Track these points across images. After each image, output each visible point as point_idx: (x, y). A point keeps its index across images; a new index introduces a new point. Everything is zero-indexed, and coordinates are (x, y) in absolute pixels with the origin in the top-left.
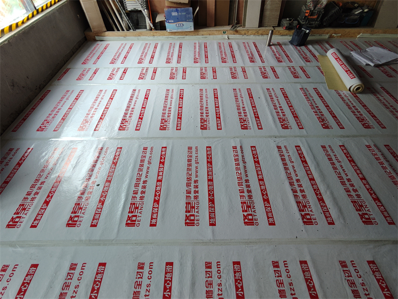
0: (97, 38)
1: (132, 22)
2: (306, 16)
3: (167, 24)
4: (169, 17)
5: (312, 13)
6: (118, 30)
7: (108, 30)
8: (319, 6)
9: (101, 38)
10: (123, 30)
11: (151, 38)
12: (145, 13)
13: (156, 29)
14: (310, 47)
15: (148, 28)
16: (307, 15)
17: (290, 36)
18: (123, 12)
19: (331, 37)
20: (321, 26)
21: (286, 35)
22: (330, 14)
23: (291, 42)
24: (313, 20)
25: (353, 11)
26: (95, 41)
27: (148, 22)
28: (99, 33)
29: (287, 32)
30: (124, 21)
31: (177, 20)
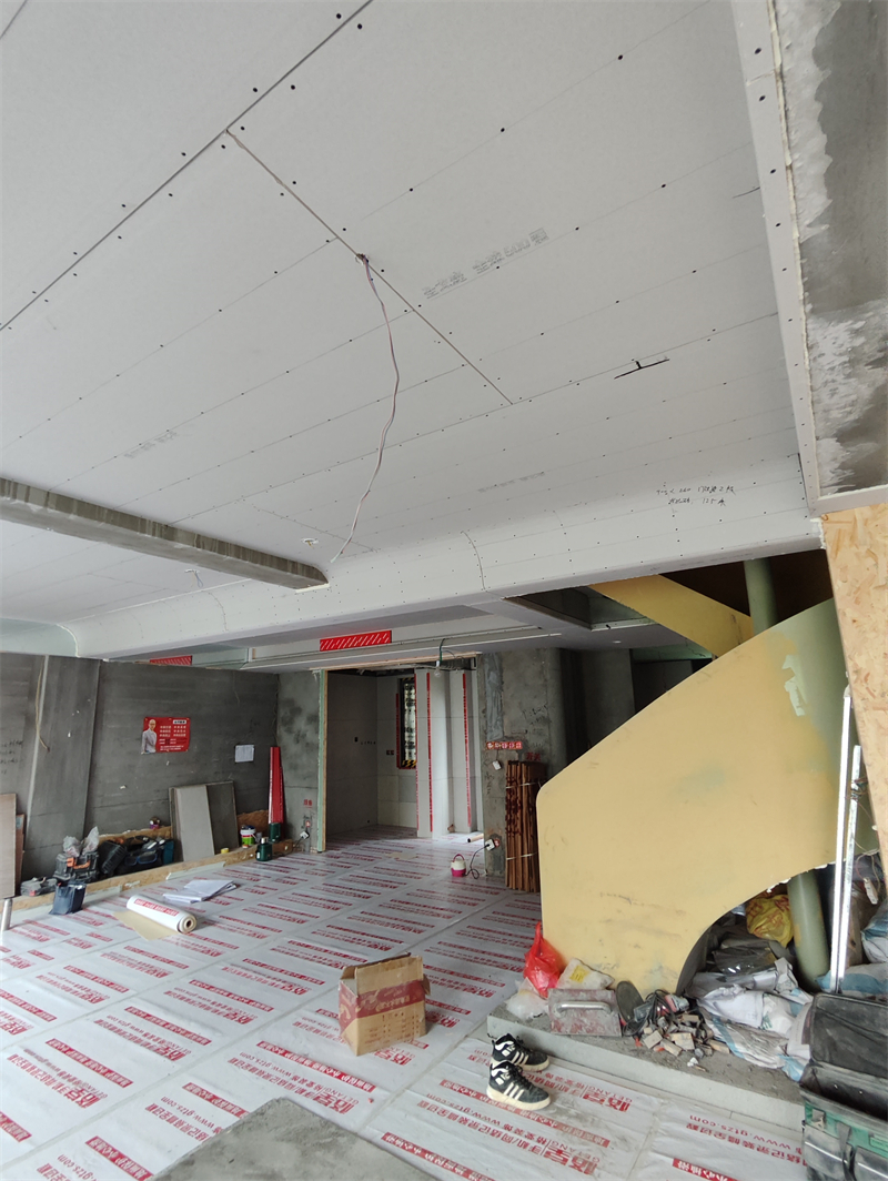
2: (68, 868)
5: (79, 861)
8: (87, 850)
14: (94, 908)
16: (70, 865)
17: (48, 905)
19: (124, 889)
20: (100, 876)
21: (39, 905)
22: (110, 857)
23: (54, 912)
24: (84, 870)
25: (145, 846)
29: (40, 898)
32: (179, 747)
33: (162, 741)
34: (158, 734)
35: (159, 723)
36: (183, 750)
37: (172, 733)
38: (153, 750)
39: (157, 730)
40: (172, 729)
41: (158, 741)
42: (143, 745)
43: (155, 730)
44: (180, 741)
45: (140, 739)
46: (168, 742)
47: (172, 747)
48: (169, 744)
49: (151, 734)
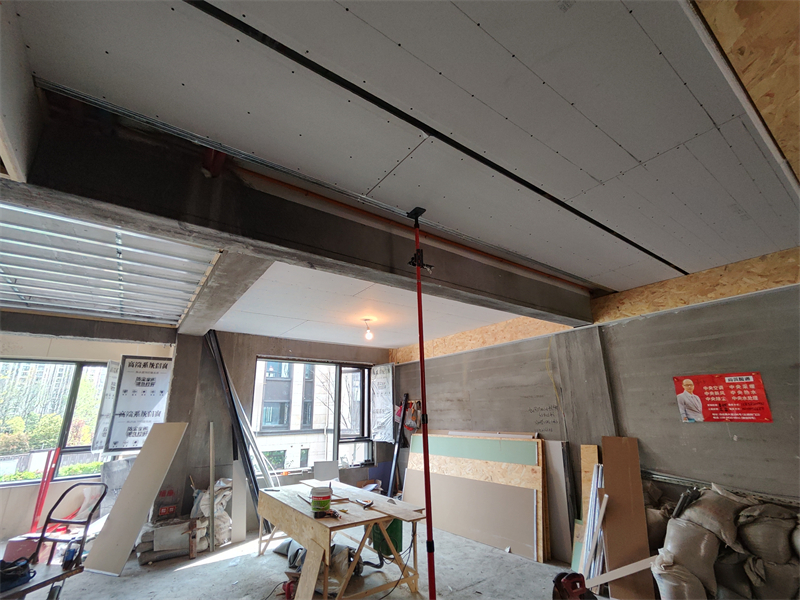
32: (750, 416)
33: (713, 407)
34: (703, 397)
35: (700, 383)
36: (758, 420)
37: (728, 396)
38: (700, 418)
39: (698, 392)
40: (727, 389)
41: (705, 408)
42: (682, 411)
43: (695, 392)
44: (746, 407)
45: (675, 403)
46: (723, 407)
47: (735, 416)
48: (727, 411)
49: (688, 396)
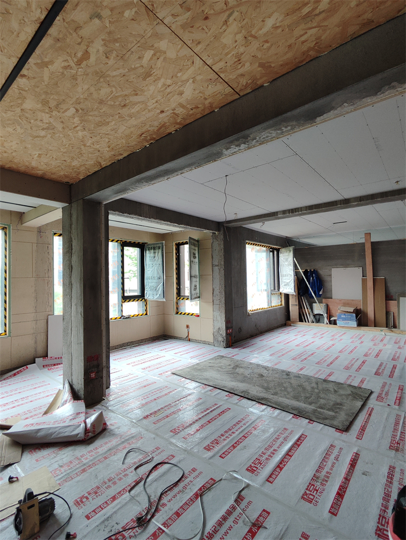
0: (292, 325)
1: (316, 319)
3: (337, 321)
4: (339, 318)
6: (306, 322)
7: (300, 321)
9: (294, 325)
10: (309, 322)
11: (327, 328)
12: (325, 315)
13: (330, 324)
15: (325, 323)
18: (311, 314)
26: (290, 326)
27: (326, 320)
28: (294, 322)
30: (311, 318)
31: (344, 319)
